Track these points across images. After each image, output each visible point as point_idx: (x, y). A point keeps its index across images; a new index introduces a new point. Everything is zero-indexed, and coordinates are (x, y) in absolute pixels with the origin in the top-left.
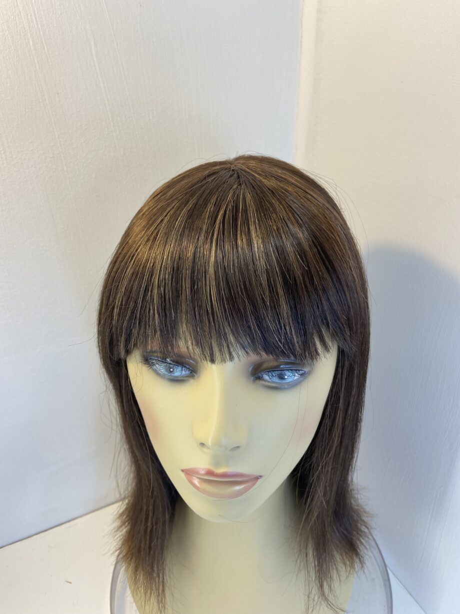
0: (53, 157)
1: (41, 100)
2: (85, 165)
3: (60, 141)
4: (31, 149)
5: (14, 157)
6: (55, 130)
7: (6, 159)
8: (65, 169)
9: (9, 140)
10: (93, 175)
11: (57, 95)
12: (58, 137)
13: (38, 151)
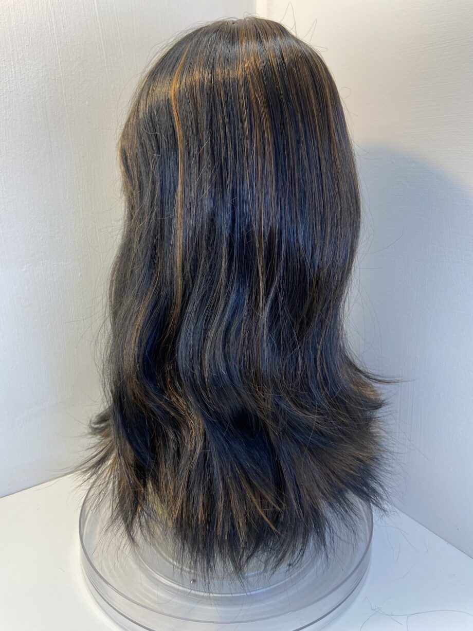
0: (55, 79)
1: (49, 29)
2: (81, 92)
3: (62, 67)
4: (36, 69)
5: (22, 73)
6: (58, 56)
7: (15, 73)
8: (64, 92)
9: (20, 58)
10: (87, 102)
11: (63, 28)
12: (60, 63)
13: (43, 72)
